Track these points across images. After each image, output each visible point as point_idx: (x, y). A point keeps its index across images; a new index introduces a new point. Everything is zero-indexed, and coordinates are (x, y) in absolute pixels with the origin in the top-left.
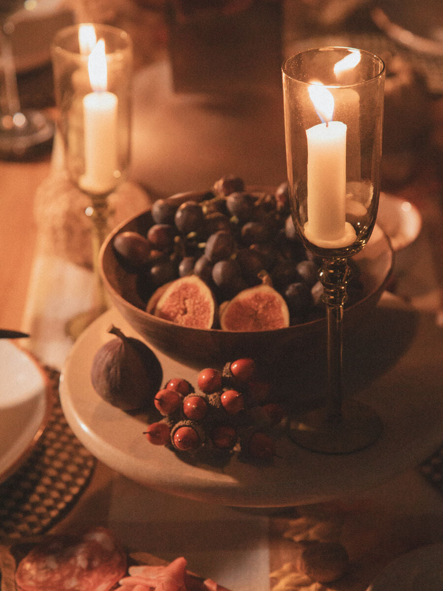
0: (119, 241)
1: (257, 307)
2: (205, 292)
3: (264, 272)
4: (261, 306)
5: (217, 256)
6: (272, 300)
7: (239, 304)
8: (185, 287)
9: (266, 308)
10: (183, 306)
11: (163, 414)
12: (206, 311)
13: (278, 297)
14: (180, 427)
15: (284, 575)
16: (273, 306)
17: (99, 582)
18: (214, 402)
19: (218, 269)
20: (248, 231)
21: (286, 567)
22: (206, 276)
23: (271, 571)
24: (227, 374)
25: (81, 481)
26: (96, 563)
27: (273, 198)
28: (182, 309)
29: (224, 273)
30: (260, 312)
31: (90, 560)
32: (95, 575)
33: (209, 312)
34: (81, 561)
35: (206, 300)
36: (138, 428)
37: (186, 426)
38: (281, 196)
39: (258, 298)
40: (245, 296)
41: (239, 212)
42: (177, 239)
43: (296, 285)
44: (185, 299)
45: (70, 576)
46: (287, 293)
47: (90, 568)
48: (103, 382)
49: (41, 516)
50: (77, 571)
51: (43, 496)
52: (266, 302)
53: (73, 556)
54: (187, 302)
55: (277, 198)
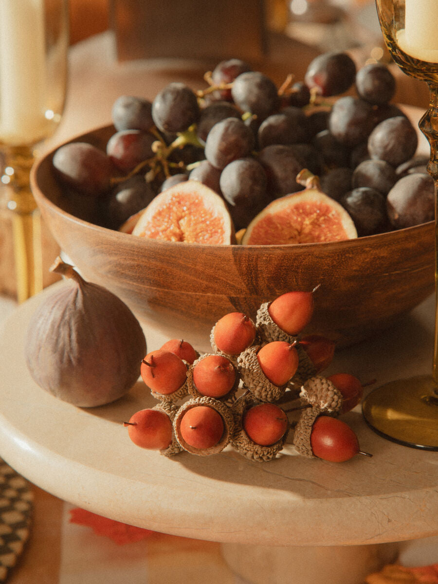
1: (301, 223)
2: (214, 205)
3: (305, 171)
4: (307, 222)
6: (325, 212)
7: (269, 221)
8: (180, 200)
9: (315, 224)
10: (177, 231)
12: (216, 232)
13: (335, 208)
14: (190, 408)
16: (328, 221)
18: (247, 364)
19: (231, 176)
24: (265, 320)
25: (8, 560)
27: (306, 90)
28: (175, 234)
29: (242, 178)
30: (307, 230)
33: (223, 232)
35: (216, 215)
37: (199, 405)
38: (316, 79)
39: (301, 211)
40: (278, 208)
42: (155, 146)
43: (362, 189)
44: (180, 218)
46: (350, 200)
52: (314, 216)
54: (182, 222)
55: (309, 81)
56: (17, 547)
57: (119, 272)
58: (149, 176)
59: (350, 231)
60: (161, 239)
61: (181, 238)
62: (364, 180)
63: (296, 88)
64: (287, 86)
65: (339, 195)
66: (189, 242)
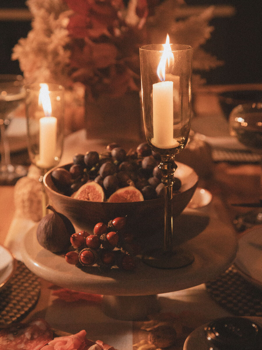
0: (54, 174)
1: (127, 197)
2: (99, 189)
3: (130, 180)
4: (129, 196)
5: (105, 174)
6: (134, 193)
7: (117, 196)
8: (89, 187)
9: (131, 197)
10: (87, 197)
11: (75, 248)
12: (99, 198)
13: (138, 192)
14: (84, 251)
15: (140, 345)
16: (135, 196)
17: (37, 345)
18: (103, 238)
19: (106, 181)
20: (123, 165)
21: (142, 342)
22: (100, 183)
23: (134, 344)
24: (110, 225)
25: (30, 305)
26: (35, 337)
27: (136, 153)
28: (87, 198)
29: (109, 181)
30: (128, 199)
31: (32, 335)
32: (35, 342)
33: (101, 198)
34: (27, 335)
35: (100, 193)
36: (62, 260)
37: (87, 250)
38: (140, 150)
39: (127, 192)
40: (120, 191)
41: (118, 157)
42: (85, 170)
43: (148, 186)
44: (88, 193)
45: (21, 343)
46: (143, 190)
47: (32, 339)
48: (43, 235)
49: (6, 320)
50: (25, 340)
51: (8, 312)
52: (131, 194)
53: (23, 333)
54: (89, 194)
55: (138, 151)
56: (33, 302)
57: (68, 209)
58: (82, 180)
59: (141, 199)
60: (82, 199)
61: (88, 199)
62: (148, 184)
63: (133, 153)
64: (130, 152)
65: (139, 188)
66: (91, 200)
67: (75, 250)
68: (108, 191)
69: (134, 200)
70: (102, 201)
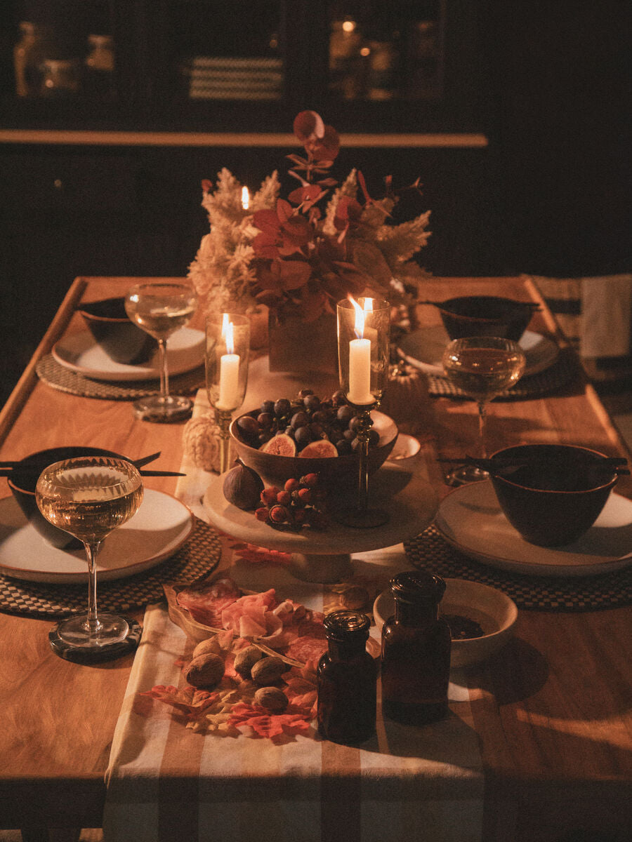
0: (240, 421)
1: (320, 451)
2: (290, 442)
3: (324, 433)
4: (322, 450)
5: (297, 426)
6: (328, 447)
7: (310, 449)
8: (280, 440)
9: (325, 451)
10: (278, 450)
11: (265, 504)
12: (291, 451)
13: (332, 446)
14: (275, 507)
15: (332, 607)
16: (329, 450)
17: (224, 602)
18: (294, 495)
19: (298, 433)
20: (316, 415)
21: (333, 604)
22: (291, 435)
23: (324, 605)
24: (302, 481)
25: (212, 565)
26: (222, 595)
27: (331, 401)
28: (277, 452)
29: (301, 433)
30: (321, 453)
31: (219, 593)
32: (222, 600)
33: (293, 452)
34: (214, 593)
35: (291, 446)
36: (251, 517)
37: (278, 507)
38: (335, 398)
39: (320, 446)
40: (313, 445)
41: (311, 405)
42: (274, 419)
43: (343, 440)
44: (279, 446)
45: (207, 600)
46: (337, 444)
47: (219, 597)
48: (230, 490)
49: (188, 579)
50: (212, 598)
51: (189, 571)
52: (325, 448)
53: (210, 591)
54: (280, 448)
55: (333, 400)
56: (215, 561)
57: (257, 463)
58: (272, 430)
59: (336, 454)
60: (272, 453)
61: (279, 453)
62: (344, 437)
63: (328, 401)
64: (324, 400)
65: (333, 442)
66: (281, 454)
67: (265, 506)
68: (300, 445)
69: (328, 456)
70: (294, 456)
